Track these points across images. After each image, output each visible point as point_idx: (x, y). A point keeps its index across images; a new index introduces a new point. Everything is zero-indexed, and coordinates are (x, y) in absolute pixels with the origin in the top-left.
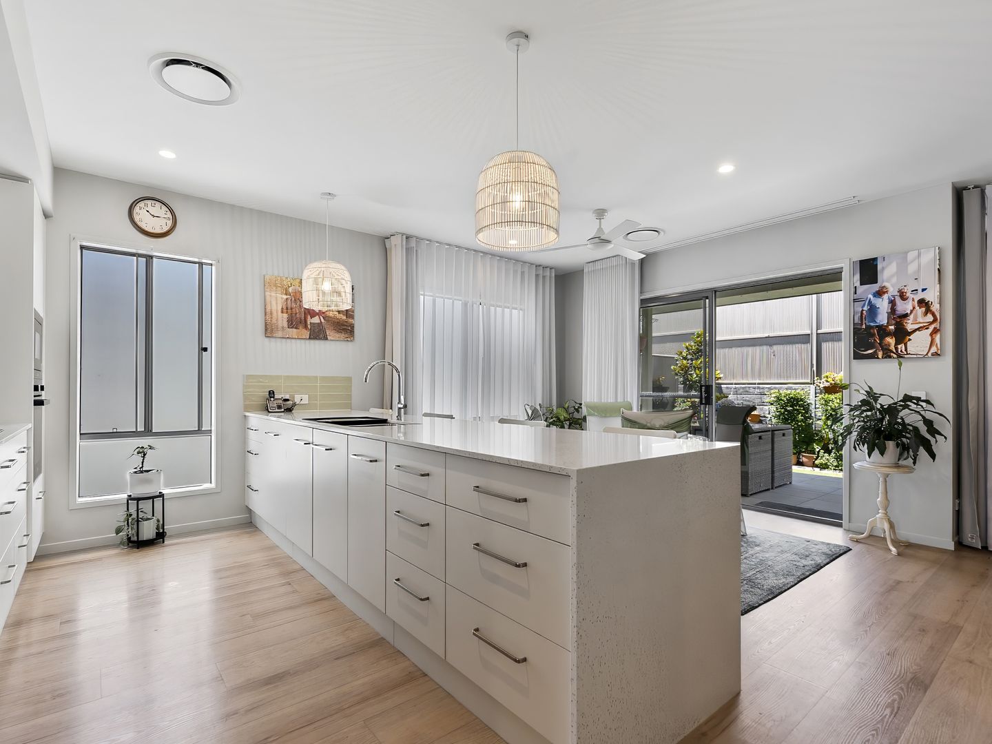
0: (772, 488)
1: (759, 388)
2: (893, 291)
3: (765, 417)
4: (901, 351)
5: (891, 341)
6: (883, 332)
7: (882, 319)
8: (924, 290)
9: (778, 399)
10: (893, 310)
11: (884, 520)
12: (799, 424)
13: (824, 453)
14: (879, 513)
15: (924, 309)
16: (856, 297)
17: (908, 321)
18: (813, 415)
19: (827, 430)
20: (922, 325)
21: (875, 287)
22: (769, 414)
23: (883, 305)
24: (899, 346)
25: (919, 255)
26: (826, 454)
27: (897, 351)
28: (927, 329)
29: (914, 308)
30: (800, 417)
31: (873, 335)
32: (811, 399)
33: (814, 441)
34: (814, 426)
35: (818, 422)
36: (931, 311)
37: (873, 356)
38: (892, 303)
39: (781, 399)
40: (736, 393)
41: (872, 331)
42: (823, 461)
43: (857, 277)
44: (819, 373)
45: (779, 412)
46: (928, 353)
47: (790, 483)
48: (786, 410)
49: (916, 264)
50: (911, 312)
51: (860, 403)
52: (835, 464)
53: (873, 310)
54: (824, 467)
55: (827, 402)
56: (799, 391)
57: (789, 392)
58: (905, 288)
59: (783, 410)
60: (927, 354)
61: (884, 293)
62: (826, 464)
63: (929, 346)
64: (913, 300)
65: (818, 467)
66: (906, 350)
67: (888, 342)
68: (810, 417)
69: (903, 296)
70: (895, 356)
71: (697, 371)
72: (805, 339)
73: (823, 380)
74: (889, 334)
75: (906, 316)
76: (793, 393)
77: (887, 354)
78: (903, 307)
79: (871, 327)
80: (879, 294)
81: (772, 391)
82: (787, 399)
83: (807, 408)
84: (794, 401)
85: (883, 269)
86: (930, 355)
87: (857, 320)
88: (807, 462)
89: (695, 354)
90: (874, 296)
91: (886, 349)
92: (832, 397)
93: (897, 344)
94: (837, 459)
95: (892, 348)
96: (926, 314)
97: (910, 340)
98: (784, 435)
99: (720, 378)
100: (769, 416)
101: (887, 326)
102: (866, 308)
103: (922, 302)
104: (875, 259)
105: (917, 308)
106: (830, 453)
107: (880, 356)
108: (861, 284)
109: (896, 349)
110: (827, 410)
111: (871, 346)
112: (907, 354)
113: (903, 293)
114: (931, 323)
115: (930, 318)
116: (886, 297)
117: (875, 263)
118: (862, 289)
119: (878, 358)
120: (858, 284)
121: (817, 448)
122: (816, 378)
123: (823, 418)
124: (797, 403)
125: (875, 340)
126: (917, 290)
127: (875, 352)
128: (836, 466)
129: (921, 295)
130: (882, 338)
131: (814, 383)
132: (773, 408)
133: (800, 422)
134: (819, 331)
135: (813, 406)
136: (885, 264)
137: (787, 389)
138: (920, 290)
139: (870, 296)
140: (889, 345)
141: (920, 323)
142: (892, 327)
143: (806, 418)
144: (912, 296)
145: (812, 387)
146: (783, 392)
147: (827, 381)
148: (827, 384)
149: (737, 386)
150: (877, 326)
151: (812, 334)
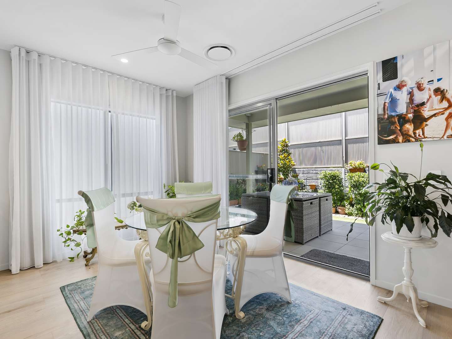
0: (320, 236)
1: (315, 170)
2: (411, 84)
3: (318, 186)
4: (419, 135)
5: (409, 127)
6: (402, 119)
7: (402, 108)
8: (439, 80)
9: (325, 176)
10: (411, 100)
11: (410, 288)
12: (337, 190)
13: (350, 206)
14: (404, 280)
15: (439, 97)
16: (379, 92)
17: (425, 109)
18: (344, 185)
19: (351, 194)
20: (437, 111)
21: (395, 82)
22: (321, 185)
23: (402, 97)
24: (417, 132)
25: (434, 49)
26: (351, 207)
27: (415, 136)
28: (443, 114)
29: (430, 97)
30: (337, 186)
31: (393, 123)
32: (343, 176)
33: (345, 199)
34: (344, 191)
35: (347, 189)
36: (445, 97)
37: (395, 141)
38: (411, 94)
39: (327, 176)
40: (303, 173)
41: (393, 120)
42: (350, 211)
43: (380, 75)
44: (346, 162)
45: (325, 183)
46: (444, 135)
47: (331, 230)
48: (329, 183)
49: (431, 58)
50: (428, 100)
51: (386, 182)
52: (356, 213)
53: (394, 101)
54: (350, 214)
55: (351, 178)
56: (336, 172)
57: (331, 172)
58: (422, 80)
59: (327, 182)
60: (443, 137)
61: (404, 86)
62: (351, 213)
63: (444, 130)
64: (430, 90)
65: (347, 215)
66: (423, 134)
67: (408, 128)
68: (342, 186)
69: (420, 87)
70: (413, 140)
71: (282, 161)
72: (339, 142)
73: (349, 165)
74: (407, 121)
75: (423, 104)
76: (333, 173)
77: (407, 139)
78: (419, 97)
79: (392, 117)
80: (399, 87)
81: (322, 172)
82: (330, 176)
83: (340, 181)
84: (333, 177)
85: (402, 66)
86: (445, 137)
87: (381, 112)
88: (340, 212)
89: (281, 152)
90: (395, 89)
91: (406, 134)
92: (354, 174)
93: (415, 129)
94: (357, 210)
95: (411, 133)
96: (442, 101)
97: (427, 125)
98: (327, 200)
99: (294, 165)
100: (321, 186)
101: (406, 115)
102: (388, 101)
103: (437, 91)
104: (395, 58)
105: (433, 96)
106: (353, 207)
107: (400, 140)
108: (383, 81)
109: (415, 133)
110: (351, 182)
111: (393, 132)
112: (425, 138)
113: (420, 84)
114: (446, 109)
115: (445, 104)
116: (405, 89)
117: (395, 62)
118: (384, 85)
119: (398, 142)
120: (381, 81)
121: (346, 203)
122: (345, 164)
123: (349, 186)
124: (335, 178)
125: (396, 127)
126: (433, 81)
127: (396, 138)
128: (357, 214)
129: (436, 85)
130: (402, 125)
131: (344, 167)
132: (323, 181)
133: (337, 189)
134: (346, 138)
135: (344, 180)
136: (404, 61)
137: (330, 170)
138: (435, 81)
139: (392, 90)
140: (408, 131)
141: (436, 109)
142: (410, 116)
143: (340, 187)
144: (428, 86)
145: (343, 169)
146: (328, 172)
147: (351, 166)
148: (351, 167)
149: (304, 169)
150: (397, 115)
151: (342, 139)
